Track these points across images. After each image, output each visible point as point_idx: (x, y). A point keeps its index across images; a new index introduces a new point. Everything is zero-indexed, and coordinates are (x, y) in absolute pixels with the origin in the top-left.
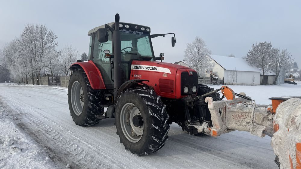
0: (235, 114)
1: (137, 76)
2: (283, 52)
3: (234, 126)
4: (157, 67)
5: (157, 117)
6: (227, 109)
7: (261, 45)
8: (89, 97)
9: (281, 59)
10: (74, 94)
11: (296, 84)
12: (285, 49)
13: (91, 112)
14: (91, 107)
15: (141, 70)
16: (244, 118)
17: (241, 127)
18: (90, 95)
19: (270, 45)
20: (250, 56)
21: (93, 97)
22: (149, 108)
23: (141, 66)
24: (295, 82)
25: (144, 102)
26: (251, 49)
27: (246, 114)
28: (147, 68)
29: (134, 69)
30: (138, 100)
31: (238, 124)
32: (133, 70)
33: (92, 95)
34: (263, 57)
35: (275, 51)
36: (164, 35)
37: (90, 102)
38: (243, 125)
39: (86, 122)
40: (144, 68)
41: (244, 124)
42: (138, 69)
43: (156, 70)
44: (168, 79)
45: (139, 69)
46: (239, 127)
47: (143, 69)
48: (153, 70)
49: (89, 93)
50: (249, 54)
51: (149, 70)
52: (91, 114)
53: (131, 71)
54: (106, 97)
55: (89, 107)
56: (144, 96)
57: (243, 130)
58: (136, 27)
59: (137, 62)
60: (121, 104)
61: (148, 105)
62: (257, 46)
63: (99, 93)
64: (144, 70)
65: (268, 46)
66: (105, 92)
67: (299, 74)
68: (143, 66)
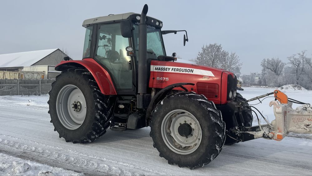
0: (295, 117)
1: (162, 79)
2: (231, 56)
3: (294, 129)
4: (192, 69)
5: (220, 124)
6: (287, 113)
7: (211, 46)
8: (97, 104)
9: (230, 63)
10: (60, 101)
11: (243, 90)
12: (233, 53)
13: (99, 124)
14: (98, 117)
15: (168, 71)
16: (302, 121)
17: (300, 129)
18: (99, 102)
19: (220, 48)
20: (200, 59)
21: (102, 105)
22: (211, 115)
23: (166, 67)
24: (242, 88)
25: (204, 108)
26: (201, 51)
27: (304, 117)
28: (178, 70)
29: (157, 71)
30: (194, 105)
31: (297, 127)
32: (153, 72)
33: (101, 102)
34: (214, 60)
35: (225, 54)
36: (175, 32)
37: (99, 112)
38: (302, 128)
39: (89, 137)
40: (172, 70)
41: (303, 126)
42: (163, 71)
43: (192, 72)
44: (210, 82)
45: (165, 71)
46: (298, 129)
47: (170, 71)
48: (187, 73)
49: (98, 100)
50: (199, 56)
51: (181, 72)
52: (98, 126)
53: (151, 74)
54: (120, 104)
55: (96, 118)
56: (202, 101)
57: (303, 132)
58: (152, 21)
59: (159, 62)
60: (165, 111)
61: (210, 111)
62: (208, 48)
63: (108, 99)
64: (173, 71)
65: (219, 48)
66: (117, 98)
67: (242, 79)
68: (171, 67)
